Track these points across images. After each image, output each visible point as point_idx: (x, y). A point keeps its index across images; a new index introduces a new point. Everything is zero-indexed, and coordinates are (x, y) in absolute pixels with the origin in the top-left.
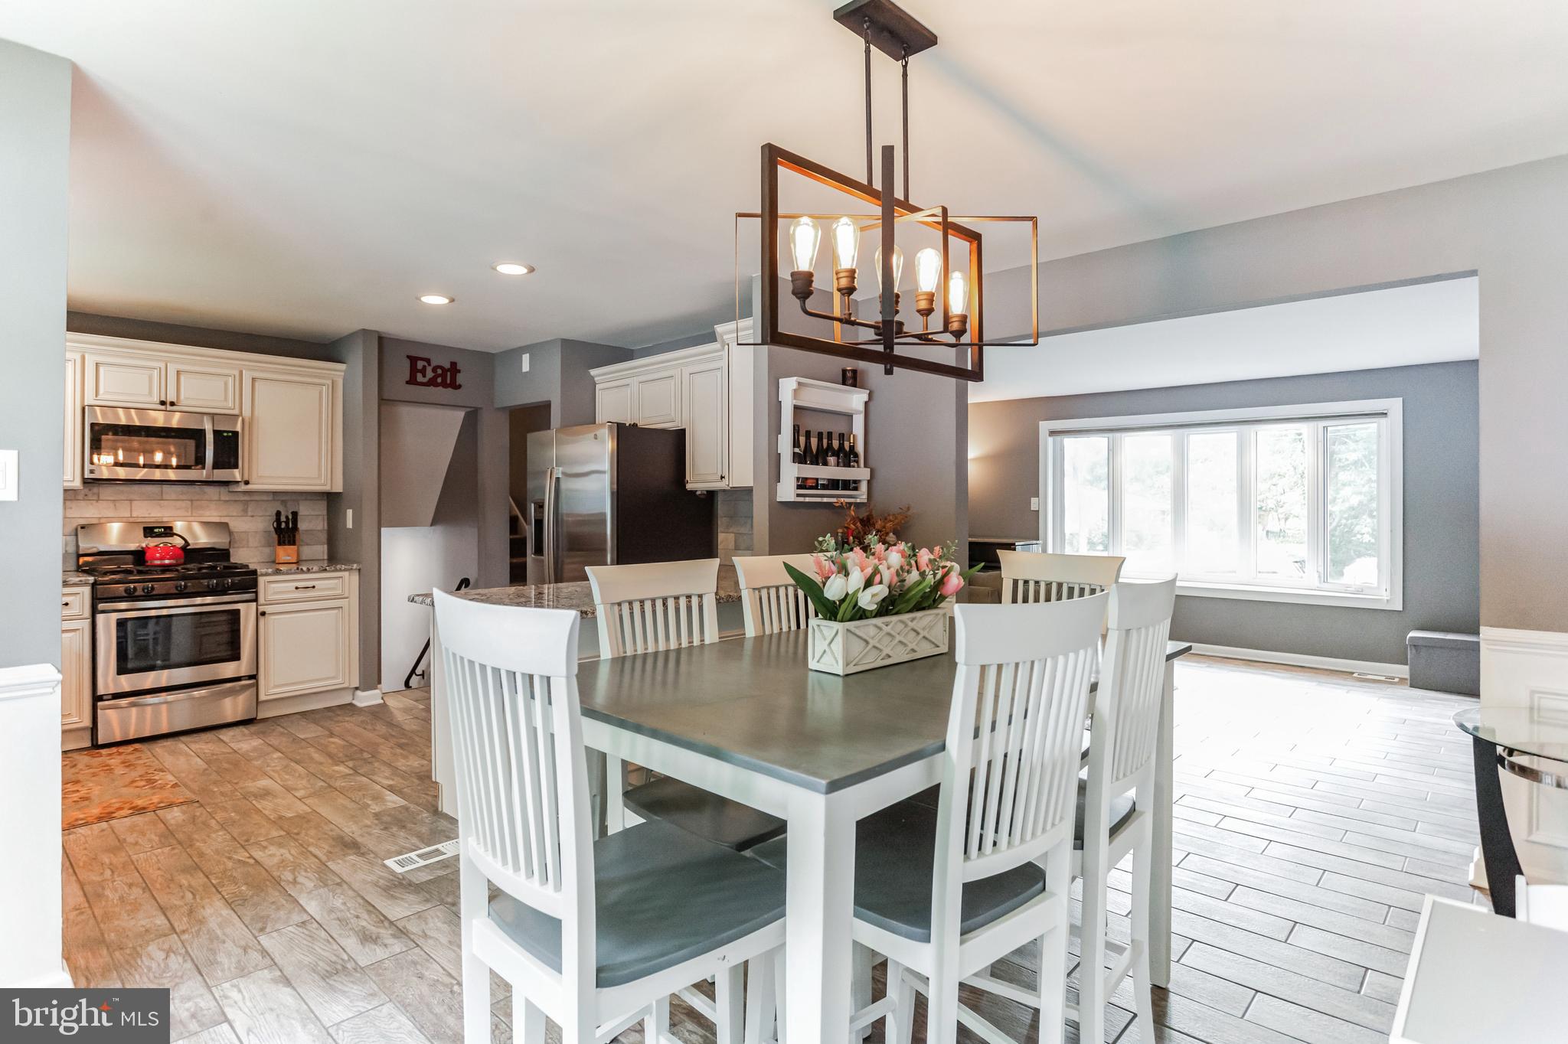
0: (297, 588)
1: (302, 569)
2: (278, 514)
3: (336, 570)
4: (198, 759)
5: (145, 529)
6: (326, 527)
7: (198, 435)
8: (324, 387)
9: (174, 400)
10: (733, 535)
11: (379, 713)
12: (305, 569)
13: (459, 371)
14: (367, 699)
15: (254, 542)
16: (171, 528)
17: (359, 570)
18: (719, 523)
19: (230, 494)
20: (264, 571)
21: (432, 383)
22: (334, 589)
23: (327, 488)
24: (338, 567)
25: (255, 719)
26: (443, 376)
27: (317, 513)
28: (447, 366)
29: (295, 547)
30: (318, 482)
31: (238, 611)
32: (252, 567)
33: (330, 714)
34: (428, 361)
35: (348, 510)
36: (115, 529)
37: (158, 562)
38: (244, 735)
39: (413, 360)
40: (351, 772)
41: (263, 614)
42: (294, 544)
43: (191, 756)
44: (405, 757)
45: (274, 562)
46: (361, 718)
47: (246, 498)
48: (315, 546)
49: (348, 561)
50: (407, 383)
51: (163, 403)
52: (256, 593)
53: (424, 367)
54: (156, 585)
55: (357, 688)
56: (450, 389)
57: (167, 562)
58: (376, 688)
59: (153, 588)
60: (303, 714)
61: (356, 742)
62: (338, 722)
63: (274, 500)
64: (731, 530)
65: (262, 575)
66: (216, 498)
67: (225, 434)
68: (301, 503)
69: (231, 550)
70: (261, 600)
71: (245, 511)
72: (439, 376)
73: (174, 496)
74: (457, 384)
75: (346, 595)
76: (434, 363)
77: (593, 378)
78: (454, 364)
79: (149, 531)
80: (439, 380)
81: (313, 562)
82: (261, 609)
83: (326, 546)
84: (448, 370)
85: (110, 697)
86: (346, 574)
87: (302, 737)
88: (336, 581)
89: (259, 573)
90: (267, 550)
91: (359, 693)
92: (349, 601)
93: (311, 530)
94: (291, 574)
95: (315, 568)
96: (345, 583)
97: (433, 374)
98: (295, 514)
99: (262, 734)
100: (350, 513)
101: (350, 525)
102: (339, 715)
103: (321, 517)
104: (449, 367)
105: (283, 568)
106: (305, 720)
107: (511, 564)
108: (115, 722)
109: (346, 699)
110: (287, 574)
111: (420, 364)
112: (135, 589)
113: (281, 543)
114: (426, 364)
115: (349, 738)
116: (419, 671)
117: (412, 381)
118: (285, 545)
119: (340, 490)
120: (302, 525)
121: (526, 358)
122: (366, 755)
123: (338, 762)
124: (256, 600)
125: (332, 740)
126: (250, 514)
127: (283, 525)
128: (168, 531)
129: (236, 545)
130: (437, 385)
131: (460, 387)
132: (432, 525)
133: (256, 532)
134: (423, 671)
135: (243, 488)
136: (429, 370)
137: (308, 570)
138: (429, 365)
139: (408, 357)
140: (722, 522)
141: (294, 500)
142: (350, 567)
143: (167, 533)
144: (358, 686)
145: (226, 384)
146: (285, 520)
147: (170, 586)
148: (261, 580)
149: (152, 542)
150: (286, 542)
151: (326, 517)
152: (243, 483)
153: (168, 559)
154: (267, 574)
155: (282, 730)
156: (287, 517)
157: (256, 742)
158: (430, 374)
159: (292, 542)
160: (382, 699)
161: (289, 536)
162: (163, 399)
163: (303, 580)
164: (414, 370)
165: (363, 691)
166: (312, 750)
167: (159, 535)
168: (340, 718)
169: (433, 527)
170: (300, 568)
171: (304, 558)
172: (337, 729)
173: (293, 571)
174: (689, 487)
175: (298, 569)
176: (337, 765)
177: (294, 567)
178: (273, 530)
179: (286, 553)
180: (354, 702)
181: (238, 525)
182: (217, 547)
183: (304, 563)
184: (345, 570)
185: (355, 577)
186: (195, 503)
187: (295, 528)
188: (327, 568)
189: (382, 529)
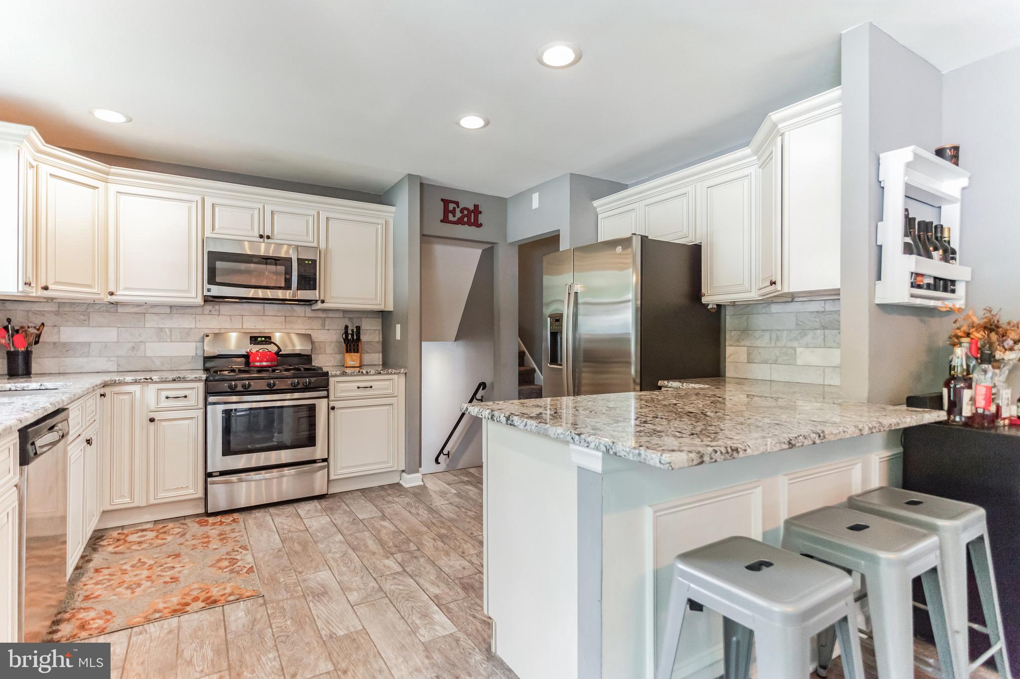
0: (358, 388)
1: (362, 372)
2: (347, 327)
3: (388, 374)
4: (277, 537)
5: (251, 337)
6: (381, 340)
7: (287, 262)
8: (380, 226)
9: (270, 235)
10: (745, 348)
11: (420, 493)
12: (364, 372)
13: (480, 213)
14: (411, 481)
15: (329, 350)
16: (270, 338)
17: (406, 373)
18: (727, 337)
19: (313, 312)
20: (334, 373)
21: (460, 222)
22: (386, 389)
23: (382, 308)
24: (390, 371)
25: (327, 494)
26: (469, 216)
27: (375, 328)
28: (472, 208)
29: (359, 354)
30: (374, 302)
31: (314, 405)
32: (325, 370)
33: (383, 493)
34: (457, 203)
35: (397, 325)
36: (233, 337)
37: (258, 364)
38: (316, 511)
39: (446, 202)
40: (400, 569)
41: (333, 408)
42: (357, 352)
43: (272, 531)
44: (447, 554)
45: (343, 366)
46: (407, 500)
47: (324, 315)
48: (373, 354)
49: (396, 366)
50: (442, 221)
51: (261, 236)
52: (328, 391)
53: (454, 208)
54: (252, 383)
55: (403, 471)
56: (474, 227)
57: (264, 364)
58: (418, 472)
59: (249, 385)
60: (363, 491)
61: (403, 528)
62: (389, 502)
63: (343, 317)
64: (742, 343)
65: (333, 376)
66: (303, 315)
67: (307, 262)
68: (363, 319)
69: (312, 356)
70: (332, 397)
71: (324, 325)
72: (466, 216)
73: (272, 313)
74: (479, 223)
75: (395, 395)
76: (461, 206)
77: (595, 208)
78: (476, 207)
79: (254, 340)
80: (466, 219)
81: (371, 366)
82: (332, 404)
83: (381, 354)
84: (472, 211)
85: (218, 474)
86: (396, 377)
87: (361, 517)
88: (387, 383)
89: (330, 375)
90: (339, 357)
91: (404, 475)
92: (398, 399)
93: (371, 342)
94: (354, 376)
95: (373, 372)
96: (394, 383)
97: (461, 215)
98: (358, 328)
99: (330, 510)
100: (398, 327)
101: (398, 337)
102: (389, 495)
103: (377, 332)
104: (473, 209)
105: (348, 371)
106: (363, 497)
107: (519, 371)
108: (220, 496)
109: (395, 480)
110: (351, 375)
111: (451, 206)
112: (236, 386)
113: (348, 351)
114: (455, 206)
115: (397, 523)
116: (445, 451)
117: (445, 220)
118: (351, 353)
119: (392, 309)
120: (364, 338)
121: (535, 197)
122: (413, 547)
123: (389, 554)
124: (327, 397)
125: (383, 523)
126: (326, 328)
127: (350, 337)
128: (268, 340)
129: (317, 352)
130: (463, 224)
131: (481, 225)
132: (456, 340)
133: (331, 342)
134: (449, 452)
135: (320, 305)
136: (458, 211)
137: (367, 373)
138: (458, 207)
139: (442, 200)
140: (730, 337)
141: (358, 318)
142: (398, 371)
143: (267, 341)
144: (404, 469)
145: (307, 222)
146: (351, 333)
147: (262, 385)
148: (332, 380)
149: (255, 348)
150: (352, 350)
151: (381, 331)
152: (320, 302)
153: (266, 362)
154: (336, 376)
155: (345, 507)
156: (352, 330)
157: (325, 520)
158: (458, 215)
159: (356, 351)
160: (423, 481)
161: (354, 346)
162: (261, 233)
163: (363, 380)
164: (446, 211)
165: (409, 473)
166: (367, 534)
167: (261, 343)
168: (390, 498)
169: (457, 342)
170: (361, 371)
171: (365, 364)
172: (388, 511)
173: (356, 373)
174: (704, 300)
175: (359, 372)
176: (388, 558)
177: (358, 369)
178: (343, 341)
179: (352, 359)
180: (401, 482)
181: (320, 336)
182: (303, 353)
183: (365, 367)
184: (395, 373)
185: (402, 379)
186: (288, 319)
187: (359, 339)
188: (381, 371)
189: (423, 343)
